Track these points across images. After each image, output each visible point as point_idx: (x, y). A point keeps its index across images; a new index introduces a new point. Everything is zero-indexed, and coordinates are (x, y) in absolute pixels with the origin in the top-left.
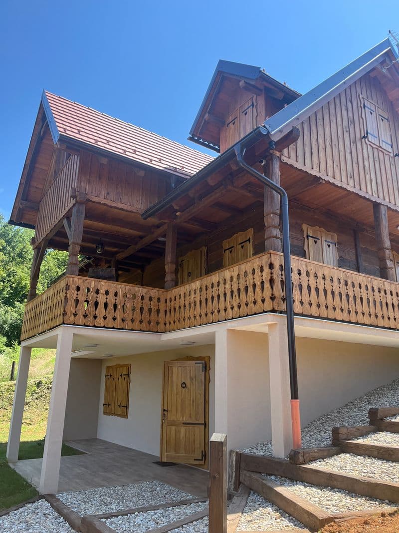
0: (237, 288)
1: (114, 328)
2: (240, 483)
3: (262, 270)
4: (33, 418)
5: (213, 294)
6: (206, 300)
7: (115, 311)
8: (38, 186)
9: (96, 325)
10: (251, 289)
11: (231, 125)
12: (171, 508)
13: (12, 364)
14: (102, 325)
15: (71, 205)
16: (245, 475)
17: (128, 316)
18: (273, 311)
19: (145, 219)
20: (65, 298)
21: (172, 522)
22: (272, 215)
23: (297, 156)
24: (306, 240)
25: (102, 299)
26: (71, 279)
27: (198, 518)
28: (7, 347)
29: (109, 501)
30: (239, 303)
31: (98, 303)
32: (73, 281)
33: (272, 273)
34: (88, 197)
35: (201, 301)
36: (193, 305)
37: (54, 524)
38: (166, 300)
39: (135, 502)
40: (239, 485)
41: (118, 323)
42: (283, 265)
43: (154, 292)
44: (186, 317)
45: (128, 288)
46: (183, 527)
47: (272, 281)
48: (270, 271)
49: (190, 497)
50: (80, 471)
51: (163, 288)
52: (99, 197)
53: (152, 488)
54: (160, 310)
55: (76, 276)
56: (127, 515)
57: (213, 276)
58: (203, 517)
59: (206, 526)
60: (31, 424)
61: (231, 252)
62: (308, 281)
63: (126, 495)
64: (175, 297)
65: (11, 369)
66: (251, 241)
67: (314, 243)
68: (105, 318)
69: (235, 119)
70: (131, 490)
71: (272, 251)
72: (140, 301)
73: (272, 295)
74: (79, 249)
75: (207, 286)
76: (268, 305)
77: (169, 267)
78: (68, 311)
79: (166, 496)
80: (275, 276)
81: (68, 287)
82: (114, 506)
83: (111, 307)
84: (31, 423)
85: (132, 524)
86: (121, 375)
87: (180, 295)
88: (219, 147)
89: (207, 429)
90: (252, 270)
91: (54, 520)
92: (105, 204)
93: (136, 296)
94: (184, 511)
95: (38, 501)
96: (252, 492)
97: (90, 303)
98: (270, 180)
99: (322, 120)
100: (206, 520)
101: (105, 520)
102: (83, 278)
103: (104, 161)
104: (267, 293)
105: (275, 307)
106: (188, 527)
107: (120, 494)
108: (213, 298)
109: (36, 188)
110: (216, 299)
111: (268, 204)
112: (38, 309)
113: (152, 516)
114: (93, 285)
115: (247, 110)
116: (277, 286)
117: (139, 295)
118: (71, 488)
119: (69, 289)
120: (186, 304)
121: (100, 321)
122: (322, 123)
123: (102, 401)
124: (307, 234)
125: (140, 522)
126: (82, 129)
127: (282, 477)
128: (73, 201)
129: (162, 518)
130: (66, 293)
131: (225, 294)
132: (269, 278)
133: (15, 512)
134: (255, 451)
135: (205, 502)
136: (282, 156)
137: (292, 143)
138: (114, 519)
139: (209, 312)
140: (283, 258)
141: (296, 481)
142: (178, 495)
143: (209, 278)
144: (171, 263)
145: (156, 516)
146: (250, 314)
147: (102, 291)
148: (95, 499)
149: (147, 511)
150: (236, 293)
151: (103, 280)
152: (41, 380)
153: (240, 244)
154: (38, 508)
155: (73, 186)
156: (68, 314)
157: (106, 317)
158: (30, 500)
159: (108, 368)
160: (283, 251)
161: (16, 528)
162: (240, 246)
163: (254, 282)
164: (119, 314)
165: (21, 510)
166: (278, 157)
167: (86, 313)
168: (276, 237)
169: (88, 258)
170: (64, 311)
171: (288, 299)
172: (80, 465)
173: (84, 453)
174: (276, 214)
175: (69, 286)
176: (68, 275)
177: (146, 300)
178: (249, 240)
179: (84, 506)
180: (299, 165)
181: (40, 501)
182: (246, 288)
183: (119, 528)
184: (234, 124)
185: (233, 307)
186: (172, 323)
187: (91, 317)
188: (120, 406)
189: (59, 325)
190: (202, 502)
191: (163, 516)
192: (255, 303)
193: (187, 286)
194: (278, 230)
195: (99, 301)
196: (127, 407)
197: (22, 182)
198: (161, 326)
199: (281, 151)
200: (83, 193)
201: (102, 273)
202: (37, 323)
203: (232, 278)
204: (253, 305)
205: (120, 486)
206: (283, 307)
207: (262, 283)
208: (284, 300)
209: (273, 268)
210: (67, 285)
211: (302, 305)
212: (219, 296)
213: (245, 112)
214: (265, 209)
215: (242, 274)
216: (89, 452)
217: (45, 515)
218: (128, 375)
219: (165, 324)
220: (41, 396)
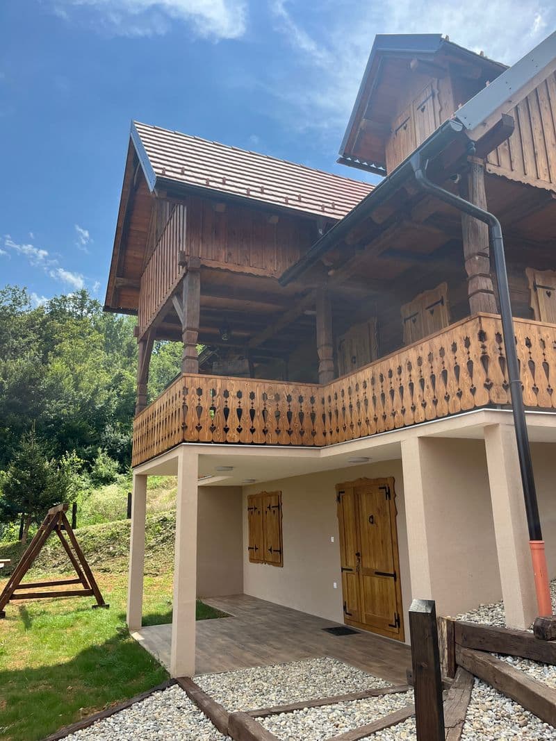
0: (430, 374)
1: (252, 443)
2: (456, 666)
3: (467, 343)
4: (160, 566)
5: (392, 385)
6: (383, 395)
7: (252, 419)
8: (136, 256)
9: (229, 441)
10: (451, 374)
11: (402, 131)
12: (355, 701)
13: (127, 496)
14: (236, 441)
15: (181, 276)
16: (464, 655)
17: (272, 424)
18: (491, 405)
19: (284, 285)
20: (183, 406)
21: (358, 724)
22: (477, 258)
23: (511, 162)
24: (533, 291)
25: (233, 404)
26: (189, 380)
27: (398, 720)
28: (120, 474)
29: (265, 688)
30: (435, 397)
31: (228, 410)
32: (192, 381)
33: (484, 347)
34: (202, 262)
35: (374, 398)
36: (362, 404)
37: (192, 723)
38: (323, 399)
39: (303, 690)
40: (456, 670)
41: (258, 436)
42: (501, 333)
43: (305, 390)
44: (354, 423)
45: (267, 386)
46: (375, 734)
47: (485, 359)
48: (480, 344)
49: (381, 683)
50: (223, 642)
51: (317, 382)
52: (218, 260)
53: (325, 668)
54: (315, 414)
55: (195, 375)
56: (292, 711)
57: (391, 360)
58: (405, 719)
59: (411, 733)
60: (157, 575)
61: (414, 321)
62: (544, 354)
63: (289, 679)
64: (336, 394)
65: (127, 503)
66: (445, 301)
67: (547, 295)
68: (239, 430)
69: (406, 121)
70: (296, 671)
71: (481, 314)
72: (286, 402)
73: (488, 380)
74: (196, 337)
75: (381, 376)
76: (482, 397)
77: (323, 352)
78: (189, 424)
79: (347, 681)
80: (490, 352)
81: (185, 390)
82: (273, 696)
83: (246, 414)
84: (158, 573)
85: (300, 727)
86: (269, 507)
87: (343, 391)
88: (385, 167)
89: (397, 582)
90: (452, 346)
91: (191, 717)
92: (227, 270)
93: (280, 396)
94: (375, 706)
95: (169, 687)
96: (477, 681)
97: (217, 410)
98: (471, 204)
99: (547, 101)
100: (411, 724)
101: (262, 719)
102: (205, 376)
103: (221, 208)
104: (479, 379)
105: (492, 399)
106: (383, 735)
107: (281, 677)
108: (392, 392)
109: (134, 258)
110: (397, 393)
111: (470, 240)
112: (150, 422)
113: (329, 714)
114: (219, 386)
115: (425, 104)
116: (494, 366)
117: (284, 394)
118: (213, 668)
119: (187, 393)
120: (352, 404)
121: (233, 435)
122: (547, 106)
123: (246, 544)
124: (534, 283)
125: (312, 723)
126: (186, 167)
127: (524, 658)
128: (183, 271)
129: (343, 717)
130: (184, 399)
131: (411, 385)
132: (480, 355)
133: (140, 704)
134: (477, 618)
135: (405, 692)
136: (487, 165)
137: (502, 142)
138: (274, 718)
139: (389, 412)
140: (500, 322)
141: (548, 666)
142: (364, 681)
143: (384, 363)
144: (326, 345)
145: (335, 715)
146: (454, 412)
147: (233, 393)
148: (247, 684)
149: (320, 706)
150: (428, 382)
151: (233, 378)
152: (166, 516)
153: (429, 307)
154: (169, 699)
155: (181, 250)
156: (190, 428)
157: (241, 429)
158: (159, 687)
159: (251, 498)
160: (500, 312)
161: (141, 728)
162: (428, 311)
163: (456, 363)
164: (258, 423)
165: (146, 701)
166: (481, 166)
167: (213, 425)
168: (487, 291)
169: (210, 349)
170: (184, 424)
171: (513, 385)
172: (224, 633)
173: (227, 616)
174: (484, 255)
175: (187, 389)
176: (184, 374)
177: (295, 401)
178: (442, 301)
179: (232, 695)
180: (516, 176)
181: (172, 687)
182: (445, 373)
183: (282, 733)
184: (405, 128)
185: (425, 404)
186: (334, 431)
187: (220, 429)
188: (270, 550)
189: (179, 444)
190: (400, 692)
191: (345, 715)
192: (460, 395)
193: (353, 378)
194: (489, 281)
195: (229, 407)
196: (281, 551)
197: (115, 252)
198: (319, 438)
199: (484, 156)
200: (195, 258)
201: (230, 368)
202: (150, 443)
203: (420, 360)
204: (457, 399)
205: (280, 665)
206: (506, 398)
207: (470, 364)
208: (506, 387)
209: (486, 340)
210: (184, 388)
211: (536, 394)
212: (401, 389)
213: (422, 107)
214: (465, 249)
215: (436, 352)
216: (235, 614)
217: (179, 708)
218: (279, 507)
219: (325, 434)
220: (168, 537)
